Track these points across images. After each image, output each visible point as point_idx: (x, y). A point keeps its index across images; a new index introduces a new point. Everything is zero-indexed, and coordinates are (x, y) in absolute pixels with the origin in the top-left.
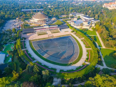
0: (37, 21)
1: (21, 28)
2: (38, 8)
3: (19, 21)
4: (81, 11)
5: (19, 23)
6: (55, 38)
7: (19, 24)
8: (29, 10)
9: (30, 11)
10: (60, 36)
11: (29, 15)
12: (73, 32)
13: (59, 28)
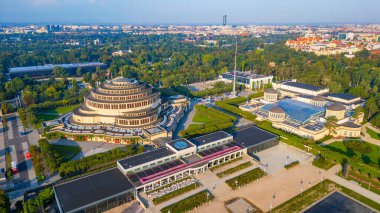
0: (112, 121)
1: (32, 175)
2: (81, 61)
3: (10, 124)
4: (246, 65)
5: (10, 135)
7: (13, 147)
8: (40, 68)
9: (48, 73)
11: (51, 88)
13: (245, 150)
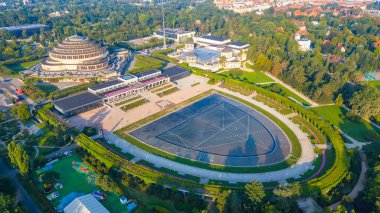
4: (176, 23)
6: (183, 107)
10: (191, 100)
12: (212, 81)
13: (168, 79)
